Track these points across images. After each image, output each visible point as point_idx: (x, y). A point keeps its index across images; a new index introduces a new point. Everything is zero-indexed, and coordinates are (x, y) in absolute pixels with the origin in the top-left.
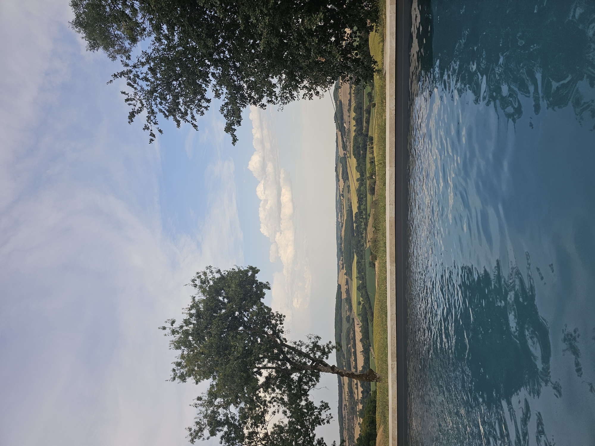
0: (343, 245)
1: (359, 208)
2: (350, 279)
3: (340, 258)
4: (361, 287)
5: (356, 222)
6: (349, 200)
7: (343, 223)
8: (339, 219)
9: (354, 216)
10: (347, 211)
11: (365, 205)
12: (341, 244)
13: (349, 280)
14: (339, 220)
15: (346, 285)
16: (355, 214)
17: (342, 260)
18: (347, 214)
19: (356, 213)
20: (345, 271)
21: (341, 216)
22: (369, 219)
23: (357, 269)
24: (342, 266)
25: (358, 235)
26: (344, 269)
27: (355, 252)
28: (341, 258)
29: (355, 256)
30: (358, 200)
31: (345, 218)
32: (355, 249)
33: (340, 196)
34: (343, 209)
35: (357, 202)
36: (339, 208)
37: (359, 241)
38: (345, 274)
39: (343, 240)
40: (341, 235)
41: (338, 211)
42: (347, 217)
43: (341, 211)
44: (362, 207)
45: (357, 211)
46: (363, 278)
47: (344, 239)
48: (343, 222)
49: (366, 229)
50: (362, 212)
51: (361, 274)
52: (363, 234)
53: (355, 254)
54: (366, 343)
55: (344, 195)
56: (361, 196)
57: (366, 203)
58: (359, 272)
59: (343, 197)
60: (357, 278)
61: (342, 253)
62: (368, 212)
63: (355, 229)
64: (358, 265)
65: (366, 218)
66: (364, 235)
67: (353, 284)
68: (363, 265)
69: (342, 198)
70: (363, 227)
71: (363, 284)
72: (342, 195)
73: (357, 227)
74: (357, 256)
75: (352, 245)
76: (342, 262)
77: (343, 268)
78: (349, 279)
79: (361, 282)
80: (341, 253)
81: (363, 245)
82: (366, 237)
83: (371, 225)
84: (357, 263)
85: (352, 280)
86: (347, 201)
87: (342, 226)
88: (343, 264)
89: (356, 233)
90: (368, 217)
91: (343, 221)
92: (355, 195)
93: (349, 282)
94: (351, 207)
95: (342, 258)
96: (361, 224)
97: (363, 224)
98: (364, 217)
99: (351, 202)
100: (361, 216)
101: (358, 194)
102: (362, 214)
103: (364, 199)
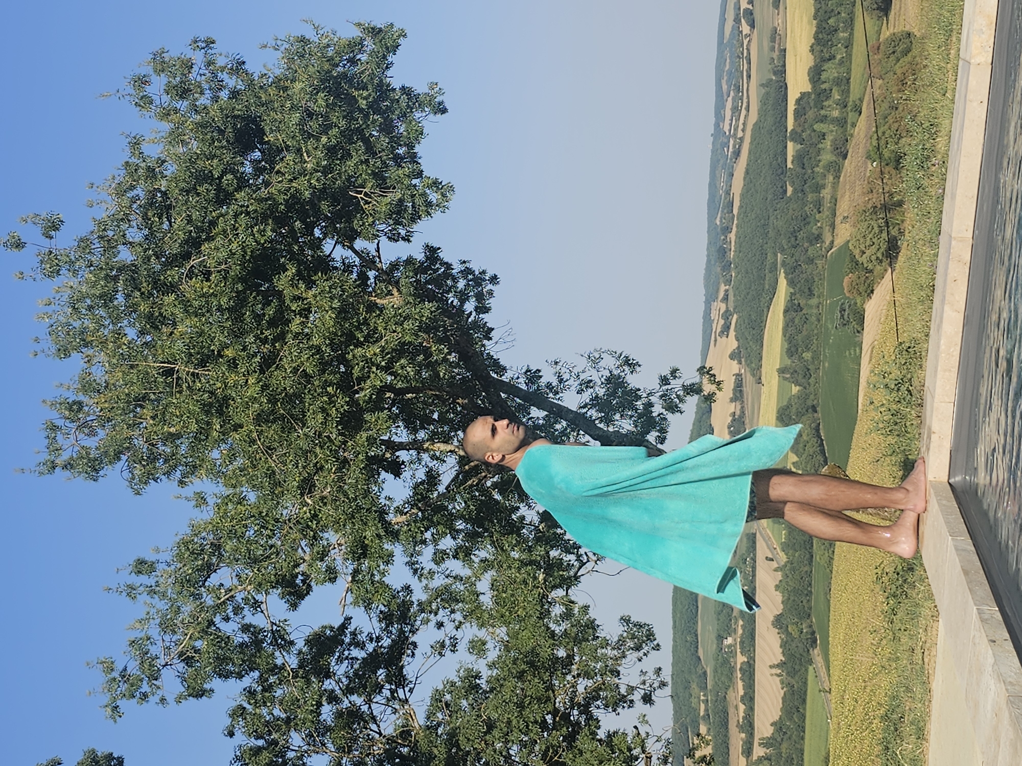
0: (732, 236)
1: (815, 74)
2: (753, 375)
3: (718, 291)
4: (794, 410)
5: (796, 137)
6: (776, 37)
7: (742, 139)
8: (727, 122)
9: (791, 107)
10: (762, 85)
11: (841, 63)
12: (727, 230)
13: (749, 379)
14: (726, 128)
15: (732, 400)
16: (798, 101)
17: (726, 299)
18: (764, 102)
19: (803, 95)
20: (735, 344)
21: (736, 110)
22: (854, 125)
23: (784, 335)
24: (722, 322)
25: (801, 191)
26: (732, 333)
27: (784, 264)
28: (723, 288)
29: (783, 283)
30: (816, 37)
31: (753, 117)
32: (783, 251)
33: (737, 20)
34: (749, 77)
35: (812, 50)
36: (730, 73)
37: (805, 220)
38: (732, 357)
39: (735, 211)
40: (728, 193)
41: (725, 87)
42: (762, 113)
43: (738, 89)
44: (831, 72)
45: (808, 88)
46: (807, 373)
47: (741, 207)
48: (740, 134)
49: (836, 169)
50: (827, 94)
51: (801, 358)
52: (824, 187)
53: (783, 275)
54: (796, 634)
55: (757, 16)
56: (831, 21)
57: (849, 55)
58: (792, 349)
59: (752, 26)
60: (781, 371)
61: (727, 267)
62: (854, 95)
63: (789, 165)
64: (793, 320)
65: (842, 123)
66: (826, 193)
67: (763, 397)
68: (814, 319)
69: (746, 29)
70: (827, 157)
71: (803, 397)
72: (749, 14)
73: (800, 158)
74: (791, 283)
75: (772, 234)
76: (723, 307)
77: (726, 328)
78: (748, 375)
79: (795, 389)
80: (723, 269)
81: (818, 238)
82: (835, 201)
83: (862, 151)
84: (786, 311)
85: (759, 381)
86: (766, 44)
87: (737, 154)
88: (727, 316)
89: (792, 185)
90: (851, 116)
91: (743, 130)
92: (805, 20)
93: (748, 389)
94: (781, 71)
95: (727, 291)
96: (820, 146)
97: (829, 143)
98: (836, 114)
99: (785, 50)
100: (823, 112)
101: (817, 10)
102: (825, 103)
103: (842, 34)
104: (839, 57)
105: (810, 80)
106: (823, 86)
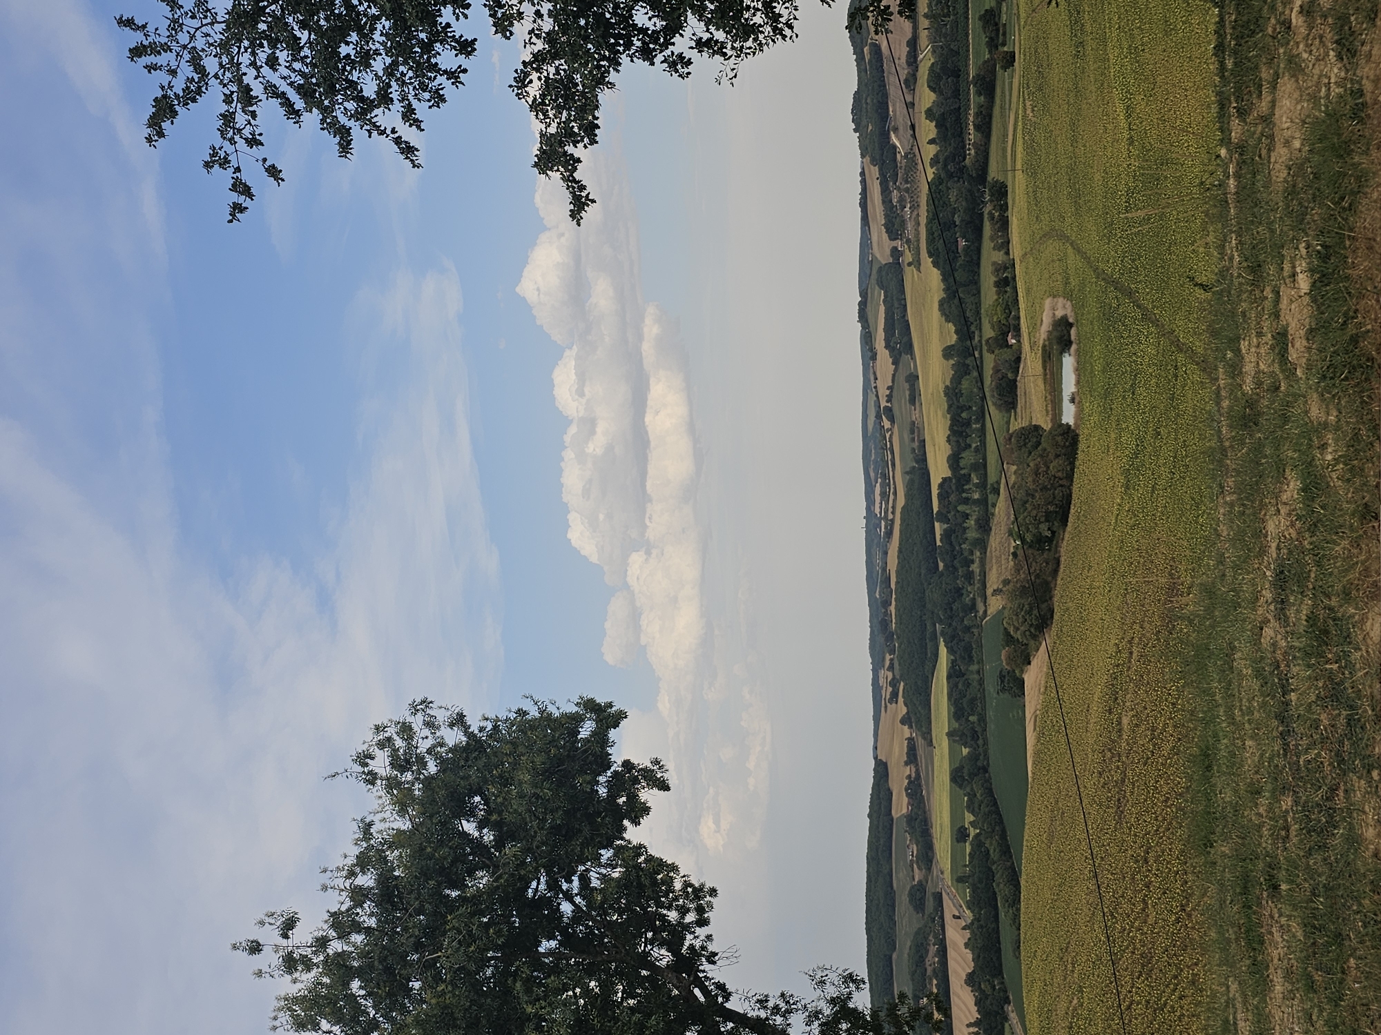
0: (892, 608)
1: (954, 461)
2: (925, 739)
3: (884, 659)
4: (966, 771)
5: (942, 517)
6: (915, 430)
7: (893, 521)
8: (877, 505)
9: (935, 491)
10: (907, 473)
11: (977, 450)
12: (886, 603)
13: (920, 742)
14: (877, 511)
15: (906, 764)
16: (941, 486)
17: (891, 668)
18: (909, 487)
19: (945, 480)
20: (905, 710)
21: (884, 495)
22: (994, 505)
23: (949, 699)
24: (890, 689)
25: (952, 569)
26: (901, 699)
27: (943, 634)
28: (888, 657)
29: (943, 651)
30: (951, 428)
31: (901, 501)
32: (941, 622)
33: (878, 417)
34: (893, 465)
35: (949, 441)
36: (875, 462)
37: (959, 592)
38: (903, 722)
39: (893, 586)
40: (884, 569)
41: (872, 475)
42: (908, 496)
43: (885, 476)
44: (968, 458)
45: (948, 474)
46: (975, 736)
47: (897, 583)
48: (890, 516)
49: (982, 544)
50: (967, 479)
51: (967, 720)
52: (973, 562)
53: (942, 644)
54: (989, 991)
55: (896, 412)
56: (964, 415)
57: (983, 443)
58: (959, 711)
59: (892, 420)
60: (949, 734)
61: (889, 637)
62: (992, 478)
63: (939, 543)
64: (956, 685)
65: (983, 502)
66: (975, 567)
67: (936, 759)
68: (975, 684)
69: (887, 424)
70: (972, 534)
71: (973, 757)
72: (889, 411)
73: (947, 535)
74: (951, 650)
75: (929, 606)
76: (890, 675)
77: (894, 695)
78: (920, 739)
79: (965, 751)
80: (887, 640)
81: (973, 607)
82: (984, 574)
83: (1004, 528)
84: (949, 677)
85: (930, 743)
86: (906, 436)
87: (889, 534)
88: (894, 683)
89: (943, 560)
90: (991, 497)
91: (893, 513)
92: (940, 413)
93: (920, 752)
94: (922, 459)
95: (891, 660)
96: (965, 525)
97: (973, 522)
98: (976, 496)
99: (924, 440)
100: (964, 495)
101: (950, 406)
102: (965, 487)
103: (974, 426)
104: (974, 445)
105: (949, 467)
106: (963, 472)
